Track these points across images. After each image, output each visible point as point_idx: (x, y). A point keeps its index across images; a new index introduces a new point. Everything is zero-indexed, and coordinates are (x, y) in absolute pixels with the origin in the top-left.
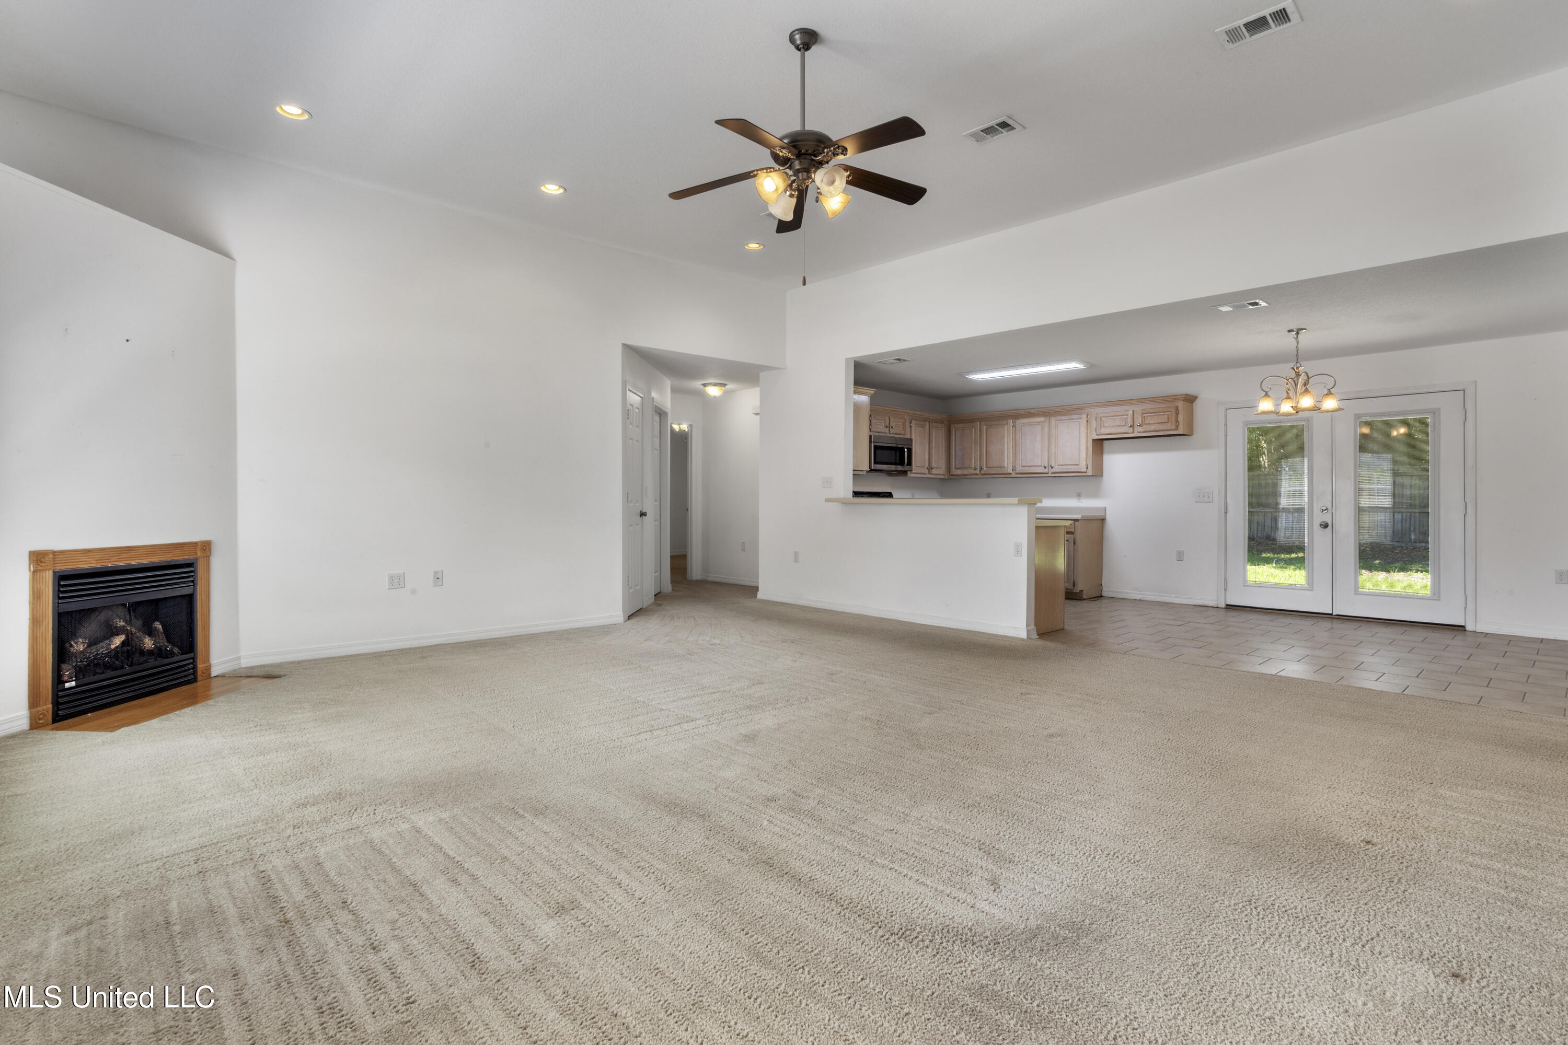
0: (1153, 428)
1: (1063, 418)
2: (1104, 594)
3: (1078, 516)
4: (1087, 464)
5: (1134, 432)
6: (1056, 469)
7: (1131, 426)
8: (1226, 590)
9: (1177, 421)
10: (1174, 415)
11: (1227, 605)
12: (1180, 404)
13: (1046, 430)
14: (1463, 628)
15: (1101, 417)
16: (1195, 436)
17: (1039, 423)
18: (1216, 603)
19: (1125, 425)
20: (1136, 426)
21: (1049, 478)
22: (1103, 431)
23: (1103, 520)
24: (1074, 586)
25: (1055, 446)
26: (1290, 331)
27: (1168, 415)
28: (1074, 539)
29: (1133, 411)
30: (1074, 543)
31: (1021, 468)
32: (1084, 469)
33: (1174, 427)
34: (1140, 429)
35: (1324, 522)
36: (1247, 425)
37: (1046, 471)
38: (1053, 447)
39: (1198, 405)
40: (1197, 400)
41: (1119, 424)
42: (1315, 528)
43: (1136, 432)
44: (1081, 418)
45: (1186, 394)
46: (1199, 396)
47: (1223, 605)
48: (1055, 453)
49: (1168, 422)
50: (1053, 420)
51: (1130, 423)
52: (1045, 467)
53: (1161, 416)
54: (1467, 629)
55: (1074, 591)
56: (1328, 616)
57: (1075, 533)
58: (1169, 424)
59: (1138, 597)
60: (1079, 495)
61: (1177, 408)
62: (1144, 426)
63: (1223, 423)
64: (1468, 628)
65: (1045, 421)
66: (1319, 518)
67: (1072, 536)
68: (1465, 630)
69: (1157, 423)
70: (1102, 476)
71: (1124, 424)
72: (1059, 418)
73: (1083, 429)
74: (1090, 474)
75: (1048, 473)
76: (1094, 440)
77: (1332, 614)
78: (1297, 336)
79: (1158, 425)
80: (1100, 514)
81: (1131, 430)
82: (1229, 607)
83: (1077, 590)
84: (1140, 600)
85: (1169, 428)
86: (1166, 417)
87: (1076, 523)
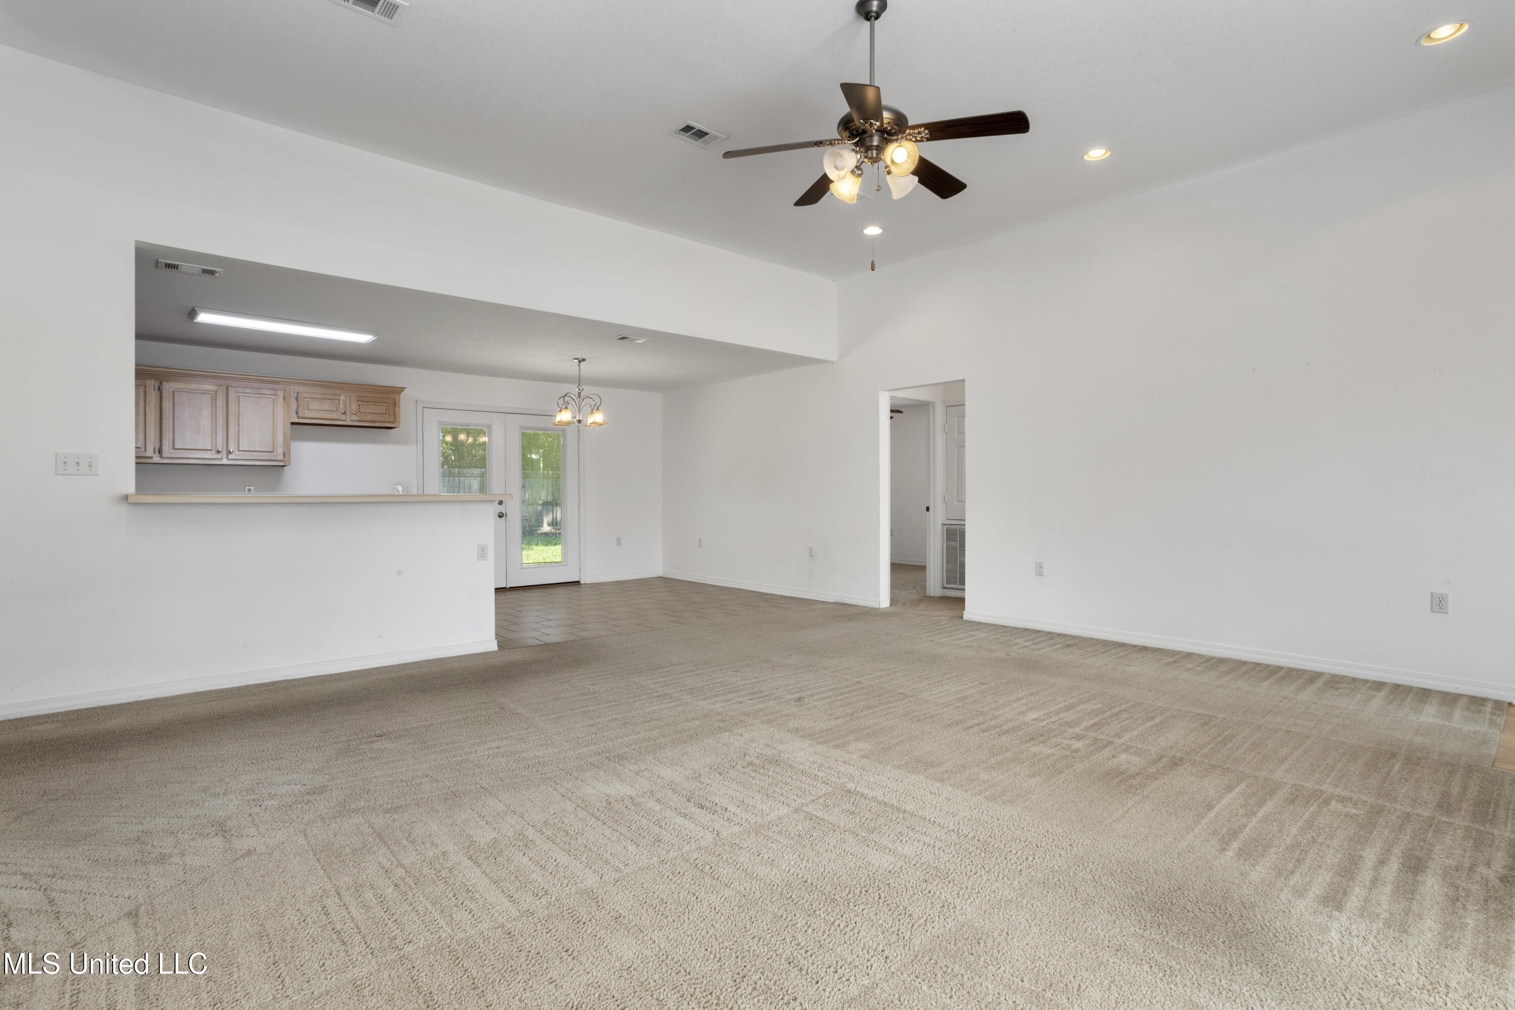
0: (369, 418)
1: (247, 389)
5: (346, 420)
6: (237, 455)
7: (343, 413)
9: (395, 414)
10: (393, 407)
12: (397, 397)
13: (220, 402)
15: (305, 397)
17: (204, 392)
19: (336, 411)
20: (349, 413)
22: (305, 413)
25: (236, 426)
26: (576, 359)
27: (386, 406)
29: (345, 396)
31: (172, 451)
32: (281, 458)
33: (392, 419)
34: (355, 417)
35: (500, 512)
36: (441, 425)
37: (219, 456)
38: (232, 426)
41: (328, 409)
43: (349, 420)
44: (278, 395)
49: (386, 413)
51: (341, 408)
52: (221, 452)
53: (379, 407)
58: (387, 416)
61: (394, 401)
62: (359, 415)
63: (421, 420)
64: (582, 582)
65: (217, 390)
66: (497, 509)
68: (580, 584)
69: (374, 413)
71: (333, 409)
72: (241, 388)
73: (280, 410)
75: (222, 460)
76: (292, 423)
78: (580, 365)
79: (375, 416)
81: (343, 417)
85: (386, 420)
86: (384, 408)
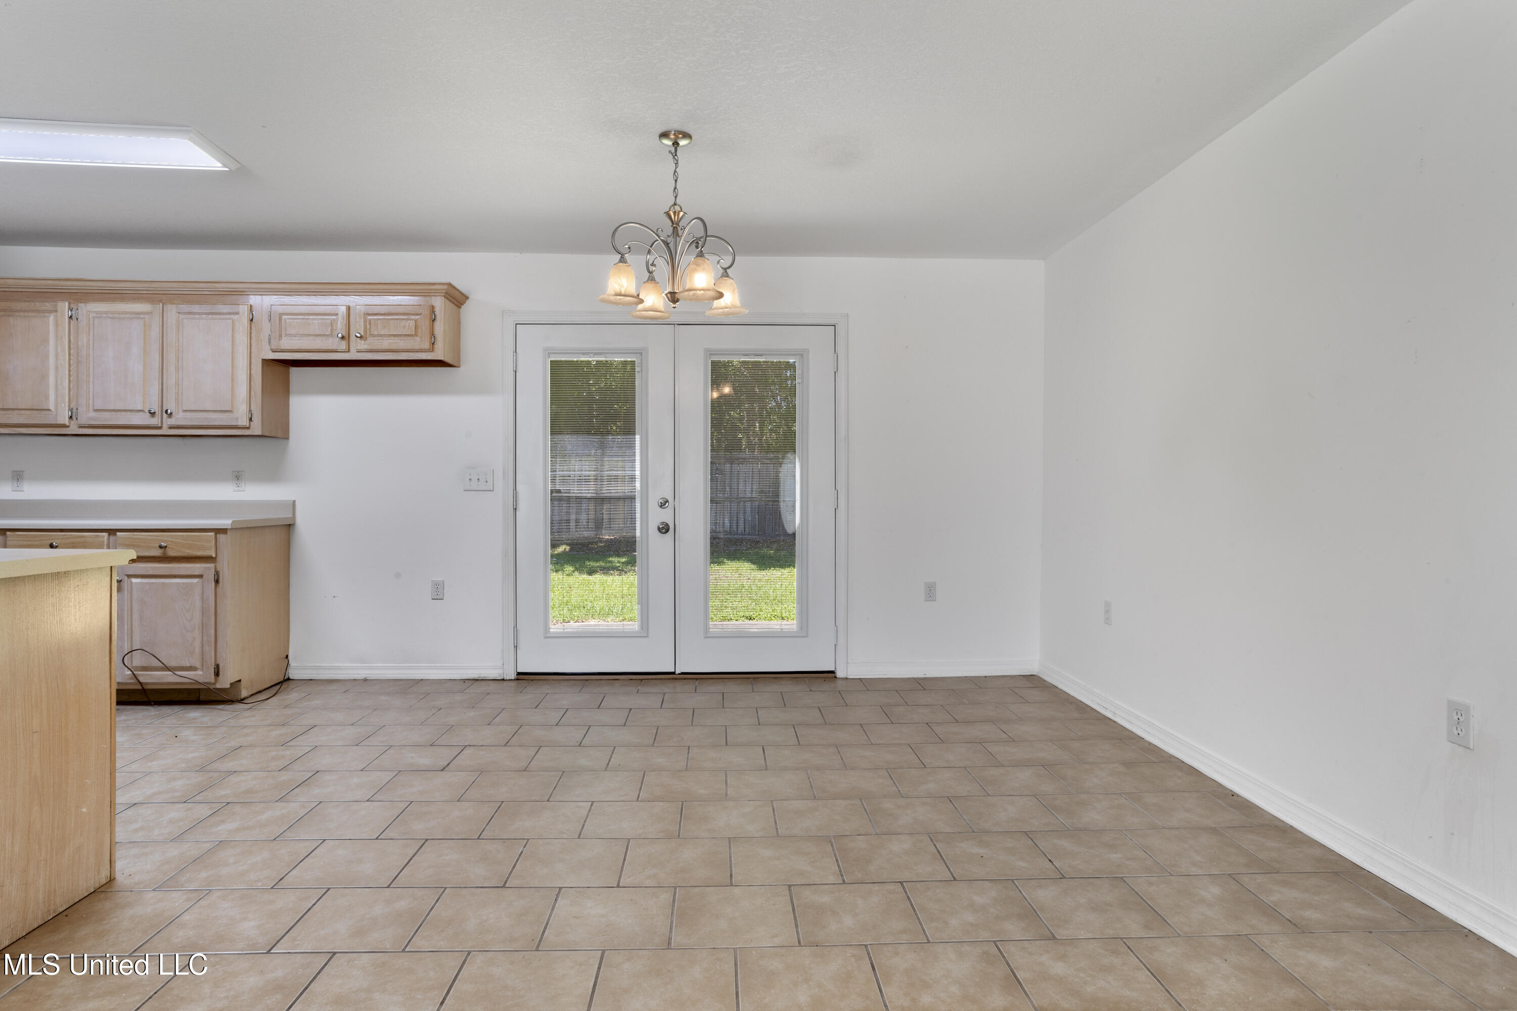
0: (386, 343)
1: (196, 308)
2: (293, 674)
3: (225, 522)
4: (250, 411)
5: (349, 351)
6: (180, 418)
7: (343, 338)
8: (516, 647)
9: (433, 335)
10: (427, 322)
11: (519, 674)
12: (439, 303)
13: (155, 330)
14: (833, 675)
15: (281, 315)
16: (462, 369)
17: (136, 315)
18: (500, 671)
19: (331, 335)
20: (353, 338)
21: (162, 439)
22: (286, 343)
23: (289, 527)
24: (217, 674)
25: (177, 369)
26: (664, 135)
27: (416, 321)
28: (217, 574)
29: (349, 308)
30: (217, 582)
31: (93, 414)
32: (244, 422)
33: (427, 345)
34: (362, 345)
35: (663, 523)
36: (549, 354)
37: (155, 421)
38: (172, 369)
39: (468, 310)
40: (468, 302)
41: (317, 332)
42: (650, 532)
43: (353, 349)
44: (237, 313)
45: (450, 285)
46: (471, 297)
47: (513, 676)
48: (177, 384)
49: (416, 335)
50: (172, 312)
51: (340, 329)
52: (153, 414)
53: (404, 323)
54: (838, 677)
55: (218, 686)
56: (669, 676)
57: (218, 559)
58: (418, 339)
59: (361, 674)
60: (238, 477)
61: (432, 309)
62: (370, 340)
63: (512, 348)
64: (840, 674)
65: (150, 313)
66: (659, 516)
67: (212, 565)
68: (835, 677)
69: (394, 336)
70: (287, 438)
71: (328, 332)
72: (185, 308)
73: (242, 338)
74: (258, 432)
75: (160, 428)
76: (266, 363)
77: (674, 673)
78: (676, 151)
79: (396, 340)
80: (283, 515)
81: (343, 345)
82: (522, 676)
83: (224, 682)
84: (365, 680)
85: (417, 347)
86: (412, 323)
87: (221, 537)
